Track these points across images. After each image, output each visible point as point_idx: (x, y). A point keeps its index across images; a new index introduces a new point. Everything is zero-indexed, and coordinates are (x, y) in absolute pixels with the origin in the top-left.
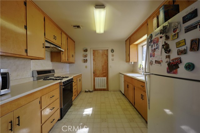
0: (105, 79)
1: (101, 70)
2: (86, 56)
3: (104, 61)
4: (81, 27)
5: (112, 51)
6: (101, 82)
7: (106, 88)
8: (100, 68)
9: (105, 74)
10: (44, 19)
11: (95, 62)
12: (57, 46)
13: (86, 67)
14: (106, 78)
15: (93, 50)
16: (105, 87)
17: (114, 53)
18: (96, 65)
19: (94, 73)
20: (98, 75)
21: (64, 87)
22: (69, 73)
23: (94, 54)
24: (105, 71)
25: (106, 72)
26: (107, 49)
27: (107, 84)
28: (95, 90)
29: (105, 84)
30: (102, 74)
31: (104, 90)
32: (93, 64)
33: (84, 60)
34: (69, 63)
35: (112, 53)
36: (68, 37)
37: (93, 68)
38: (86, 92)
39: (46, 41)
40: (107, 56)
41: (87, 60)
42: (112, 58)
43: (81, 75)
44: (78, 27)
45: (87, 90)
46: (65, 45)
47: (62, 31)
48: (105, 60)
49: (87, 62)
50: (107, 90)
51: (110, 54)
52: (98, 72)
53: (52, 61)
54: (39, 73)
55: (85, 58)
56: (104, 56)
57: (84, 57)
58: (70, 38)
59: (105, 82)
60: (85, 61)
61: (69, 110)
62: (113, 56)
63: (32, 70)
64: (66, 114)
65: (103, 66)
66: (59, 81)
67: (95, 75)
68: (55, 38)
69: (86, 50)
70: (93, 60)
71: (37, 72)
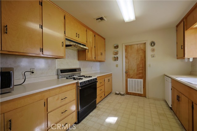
0: (141, 82)
1: (136, 70)
2: (116, 53)
3: (140, 59)
4: (104, 18)
5: (153, 44)
6: (135, 84)
7: (142, 93)
8: (135, 67)
9: (140, 75)
10: (65, 17)
11: (128, 59)
12: (81, 44)
13: (117, 66)
14: (142, 80)
15: (126, 46)
16: (141, 91)
17: (154, 47)
18: (128, 63)
19: (126, 73)
20: (132, 76)
21: (80, 88)
22: (99, 71)
23: (126, 50)
24: (141, 71)
25: (142, 73)
26: (144, 42)
27: (143, 88)
28: (128, 93)
29: (141, 88)
30: (137, 74)
31: (140, 95)
32: (126, 62)
33: (115, 57)
34: (99, 62)
35: (152, 47)
36: (95, 34)
37: (125, 66)
38: (116, 94)
39: (66, 39)
40: (145, 52)
41: (118, 57)
42: (152, 53)
43: (110, 75)
44: (102, 19)
45: (117, 92)
46: (91, 42)
47: (88, 28)
48: (141, 57)
49: (117, 60)
50: (144, 95)
51: (149, 48)
52: (131, 73)
53: (79, 60)
54: (63, 71)
55: (116, 56)
56: (141, 51)
57: (115, 54)
58: (99, 35)
59: (141, 85)
60: (116, 59)
61: (91, 114)
62: (153, 50)
63: (57, 68)
64: (86, 118)
65: (138, 65)
66: (76, 81)
67: (128, 75)
68: (78, 35)
69: (117, 47)
70: (125, 57)
71: (61, 70)
